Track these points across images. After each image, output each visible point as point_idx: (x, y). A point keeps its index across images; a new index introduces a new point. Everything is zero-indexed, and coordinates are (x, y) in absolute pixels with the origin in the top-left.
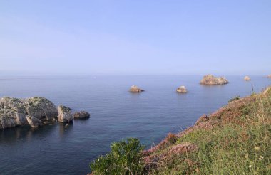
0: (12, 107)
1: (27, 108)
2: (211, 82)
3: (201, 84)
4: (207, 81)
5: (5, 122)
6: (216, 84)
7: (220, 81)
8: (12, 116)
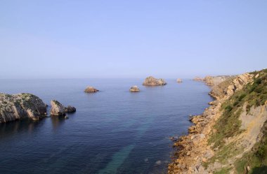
0: (8, 102)
1: (22, 103)
2: (153, 84)
3: (143, 85)
4: (149, 82)
5: (6, 116)
6: (157, 85)
7: (160, 82)
8: (11, 110)
